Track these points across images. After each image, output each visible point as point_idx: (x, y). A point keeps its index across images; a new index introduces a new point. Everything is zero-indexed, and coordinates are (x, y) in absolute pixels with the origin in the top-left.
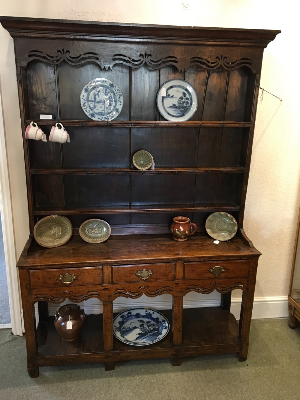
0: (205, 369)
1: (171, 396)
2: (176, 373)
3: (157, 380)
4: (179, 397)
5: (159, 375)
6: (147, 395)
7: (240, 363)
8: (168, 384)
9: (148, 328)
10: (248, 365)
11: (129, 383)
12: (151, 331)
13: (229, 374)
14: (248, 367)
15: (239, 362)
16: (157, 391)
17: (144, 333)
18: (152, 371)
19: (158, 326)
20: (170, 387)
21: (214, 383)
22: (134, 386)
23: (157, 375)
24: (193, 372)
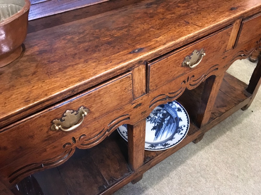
0: (225, 132)
1: (219, 179)
2: (204, 150)
3: (193, 167)
4: (227, 176)
5: (191, 161)
6: (198, 191)
7: (245, 112)
8: (206, 166)
9: (157, 117)
10: (252, 111)
11: (169, 187)
12: (163, 120)
13: (246, 127)
14: (254, 113)
15: (243, 111)
16: (203, 180)
17: (157, 125)
18: (180, 159)
19: (165, 110)
20: (211, 169)
21: (242, 143)
22: (178, 187)
23: (189, 162)
24: (217, 141)
